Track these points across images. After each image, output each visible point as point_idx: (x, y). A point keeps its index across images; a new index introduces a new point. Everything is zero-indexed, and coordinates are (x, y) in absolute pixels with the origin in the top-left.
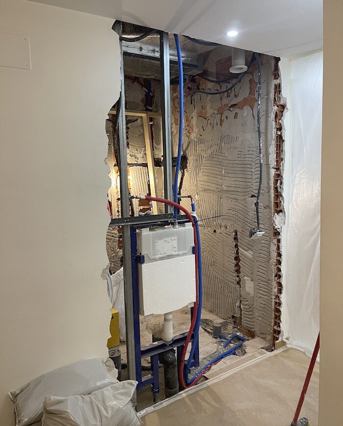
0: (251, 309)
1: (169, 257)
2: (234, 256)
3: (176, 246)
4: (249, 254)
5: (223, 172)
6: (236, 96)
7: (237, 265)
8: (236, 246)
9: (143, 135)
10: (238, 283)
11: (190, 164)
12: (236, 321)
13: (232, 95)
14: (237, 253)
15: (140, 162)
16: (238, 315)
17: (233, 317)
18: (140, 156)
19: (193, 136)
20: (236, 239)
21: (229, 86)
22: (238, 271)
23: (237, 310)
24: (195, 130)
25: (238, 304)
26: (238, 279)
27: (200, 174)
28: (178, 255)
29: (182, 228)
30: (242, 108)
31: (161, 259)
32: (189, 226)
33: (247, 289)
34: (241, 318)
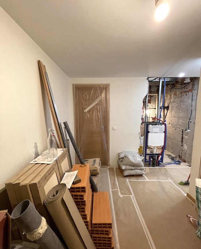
0: (185, 154)
1: (156, 133)
2: (181, 137)
3: (159, 130)
4: (187, 137)
5: (180, 111)
6: (187, 89)
7: (182, 140)
8: (182, 134)
9: (156, 100)
10: (182, 146)
11: (170, 108)
12: (180, 157)
13: (186, 88)
14: (183, 136)
15: (154, 108)
16: (181, 155)
17: (179, 155)
18: (154, 106)
19: (172, 100)
20: (182, 132)
21: (185, 85)
22: (182, 142)
23: (181, 153)
24: (173, 98)
25: (181, 152)
26: (182, 144)
27: (173, 112)
28: (159, 133)
29: (161, 126)
30: (189, 92)
31: (154, 133)
32: (163, 126)
33: (185, 148)
34: (182, 156)
